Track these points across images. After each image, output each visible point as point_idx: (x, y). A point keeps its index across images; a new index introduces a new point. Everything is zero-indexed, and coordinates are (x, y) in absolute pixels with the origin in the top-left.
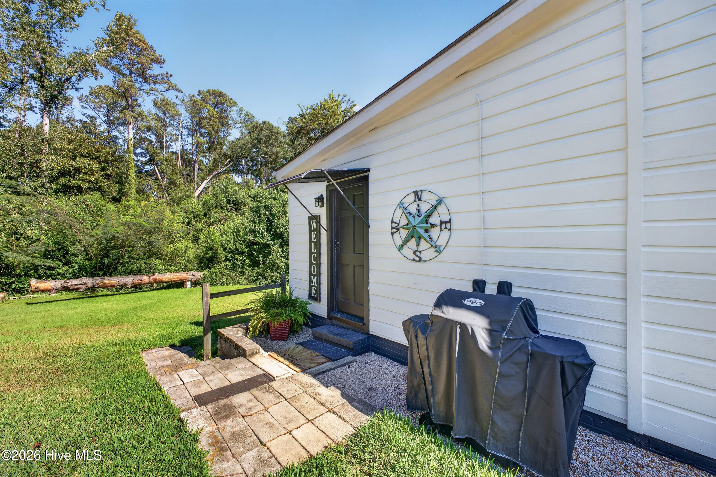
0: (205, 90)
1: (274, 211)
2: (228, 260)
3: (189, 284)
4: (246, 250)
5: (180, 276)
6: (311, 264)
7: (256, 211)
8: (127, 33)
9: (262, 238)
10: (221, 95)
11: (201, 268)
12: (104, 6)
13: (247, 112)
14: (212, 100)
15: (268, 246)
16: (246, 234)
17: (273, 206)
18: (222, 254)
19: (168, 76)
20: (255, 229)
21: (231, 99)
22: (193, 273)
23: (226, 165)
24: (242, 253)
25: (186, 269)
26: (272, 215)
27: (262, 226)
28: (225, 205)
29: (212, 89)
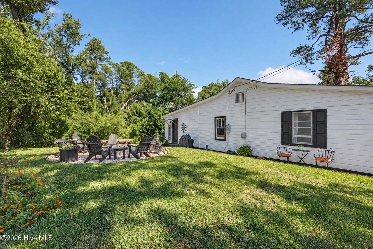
0: (123, 62)
1: (156, 118)
2: (140, 135)
3: (127, 143)
4: (146, 131)
5: (124, 140)
6: (169, 134)
7: (150, 118)
8: (97, 45)
9: (152, 127)
10: (130, 64)
11: (131, 137)
12: (89, 35)
13: (141, 70)
14: (126, 66)
15: (154, 130)
16: (146, 126)
17: (155, 117)
18: (138, 133)
19: (110, 58)
20: (150, 124)
21: (134, 65)
22: (128, 139)
23: (134, 97)
24: (144, 133)
25: (126, 138)
26: (156, 120)
27: (152, 123)
28: (136, 114)
29: (126, 61)
